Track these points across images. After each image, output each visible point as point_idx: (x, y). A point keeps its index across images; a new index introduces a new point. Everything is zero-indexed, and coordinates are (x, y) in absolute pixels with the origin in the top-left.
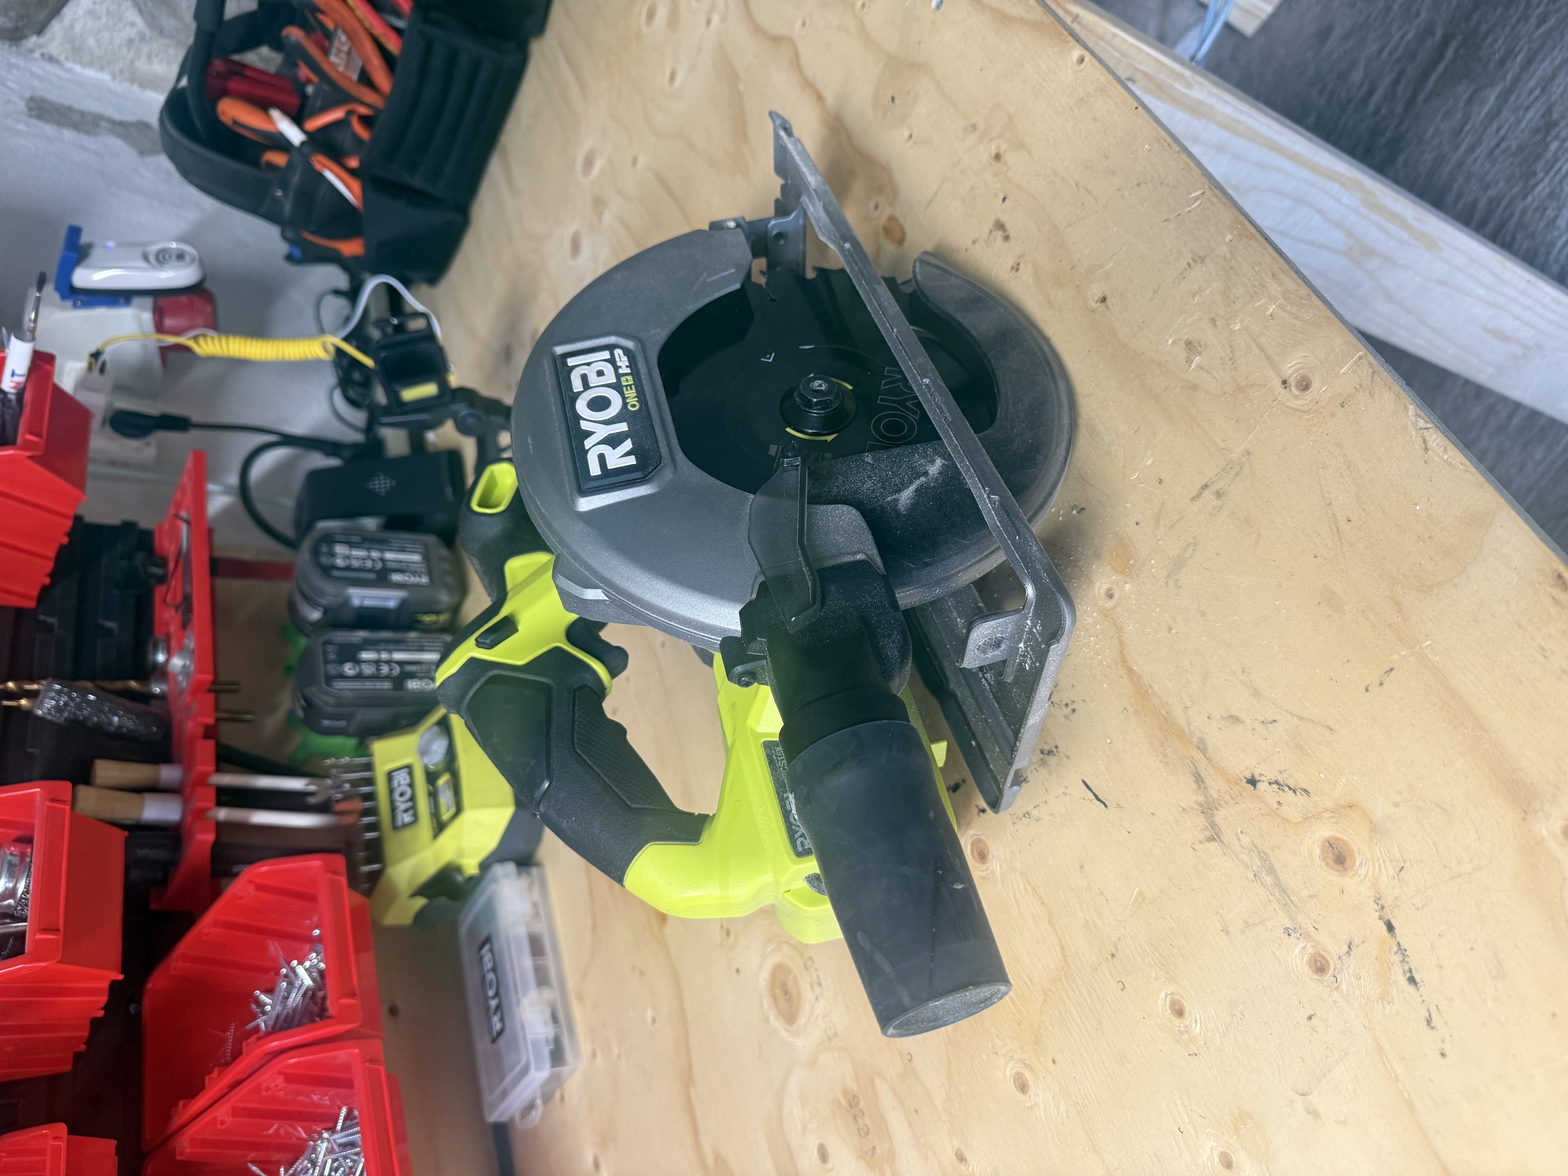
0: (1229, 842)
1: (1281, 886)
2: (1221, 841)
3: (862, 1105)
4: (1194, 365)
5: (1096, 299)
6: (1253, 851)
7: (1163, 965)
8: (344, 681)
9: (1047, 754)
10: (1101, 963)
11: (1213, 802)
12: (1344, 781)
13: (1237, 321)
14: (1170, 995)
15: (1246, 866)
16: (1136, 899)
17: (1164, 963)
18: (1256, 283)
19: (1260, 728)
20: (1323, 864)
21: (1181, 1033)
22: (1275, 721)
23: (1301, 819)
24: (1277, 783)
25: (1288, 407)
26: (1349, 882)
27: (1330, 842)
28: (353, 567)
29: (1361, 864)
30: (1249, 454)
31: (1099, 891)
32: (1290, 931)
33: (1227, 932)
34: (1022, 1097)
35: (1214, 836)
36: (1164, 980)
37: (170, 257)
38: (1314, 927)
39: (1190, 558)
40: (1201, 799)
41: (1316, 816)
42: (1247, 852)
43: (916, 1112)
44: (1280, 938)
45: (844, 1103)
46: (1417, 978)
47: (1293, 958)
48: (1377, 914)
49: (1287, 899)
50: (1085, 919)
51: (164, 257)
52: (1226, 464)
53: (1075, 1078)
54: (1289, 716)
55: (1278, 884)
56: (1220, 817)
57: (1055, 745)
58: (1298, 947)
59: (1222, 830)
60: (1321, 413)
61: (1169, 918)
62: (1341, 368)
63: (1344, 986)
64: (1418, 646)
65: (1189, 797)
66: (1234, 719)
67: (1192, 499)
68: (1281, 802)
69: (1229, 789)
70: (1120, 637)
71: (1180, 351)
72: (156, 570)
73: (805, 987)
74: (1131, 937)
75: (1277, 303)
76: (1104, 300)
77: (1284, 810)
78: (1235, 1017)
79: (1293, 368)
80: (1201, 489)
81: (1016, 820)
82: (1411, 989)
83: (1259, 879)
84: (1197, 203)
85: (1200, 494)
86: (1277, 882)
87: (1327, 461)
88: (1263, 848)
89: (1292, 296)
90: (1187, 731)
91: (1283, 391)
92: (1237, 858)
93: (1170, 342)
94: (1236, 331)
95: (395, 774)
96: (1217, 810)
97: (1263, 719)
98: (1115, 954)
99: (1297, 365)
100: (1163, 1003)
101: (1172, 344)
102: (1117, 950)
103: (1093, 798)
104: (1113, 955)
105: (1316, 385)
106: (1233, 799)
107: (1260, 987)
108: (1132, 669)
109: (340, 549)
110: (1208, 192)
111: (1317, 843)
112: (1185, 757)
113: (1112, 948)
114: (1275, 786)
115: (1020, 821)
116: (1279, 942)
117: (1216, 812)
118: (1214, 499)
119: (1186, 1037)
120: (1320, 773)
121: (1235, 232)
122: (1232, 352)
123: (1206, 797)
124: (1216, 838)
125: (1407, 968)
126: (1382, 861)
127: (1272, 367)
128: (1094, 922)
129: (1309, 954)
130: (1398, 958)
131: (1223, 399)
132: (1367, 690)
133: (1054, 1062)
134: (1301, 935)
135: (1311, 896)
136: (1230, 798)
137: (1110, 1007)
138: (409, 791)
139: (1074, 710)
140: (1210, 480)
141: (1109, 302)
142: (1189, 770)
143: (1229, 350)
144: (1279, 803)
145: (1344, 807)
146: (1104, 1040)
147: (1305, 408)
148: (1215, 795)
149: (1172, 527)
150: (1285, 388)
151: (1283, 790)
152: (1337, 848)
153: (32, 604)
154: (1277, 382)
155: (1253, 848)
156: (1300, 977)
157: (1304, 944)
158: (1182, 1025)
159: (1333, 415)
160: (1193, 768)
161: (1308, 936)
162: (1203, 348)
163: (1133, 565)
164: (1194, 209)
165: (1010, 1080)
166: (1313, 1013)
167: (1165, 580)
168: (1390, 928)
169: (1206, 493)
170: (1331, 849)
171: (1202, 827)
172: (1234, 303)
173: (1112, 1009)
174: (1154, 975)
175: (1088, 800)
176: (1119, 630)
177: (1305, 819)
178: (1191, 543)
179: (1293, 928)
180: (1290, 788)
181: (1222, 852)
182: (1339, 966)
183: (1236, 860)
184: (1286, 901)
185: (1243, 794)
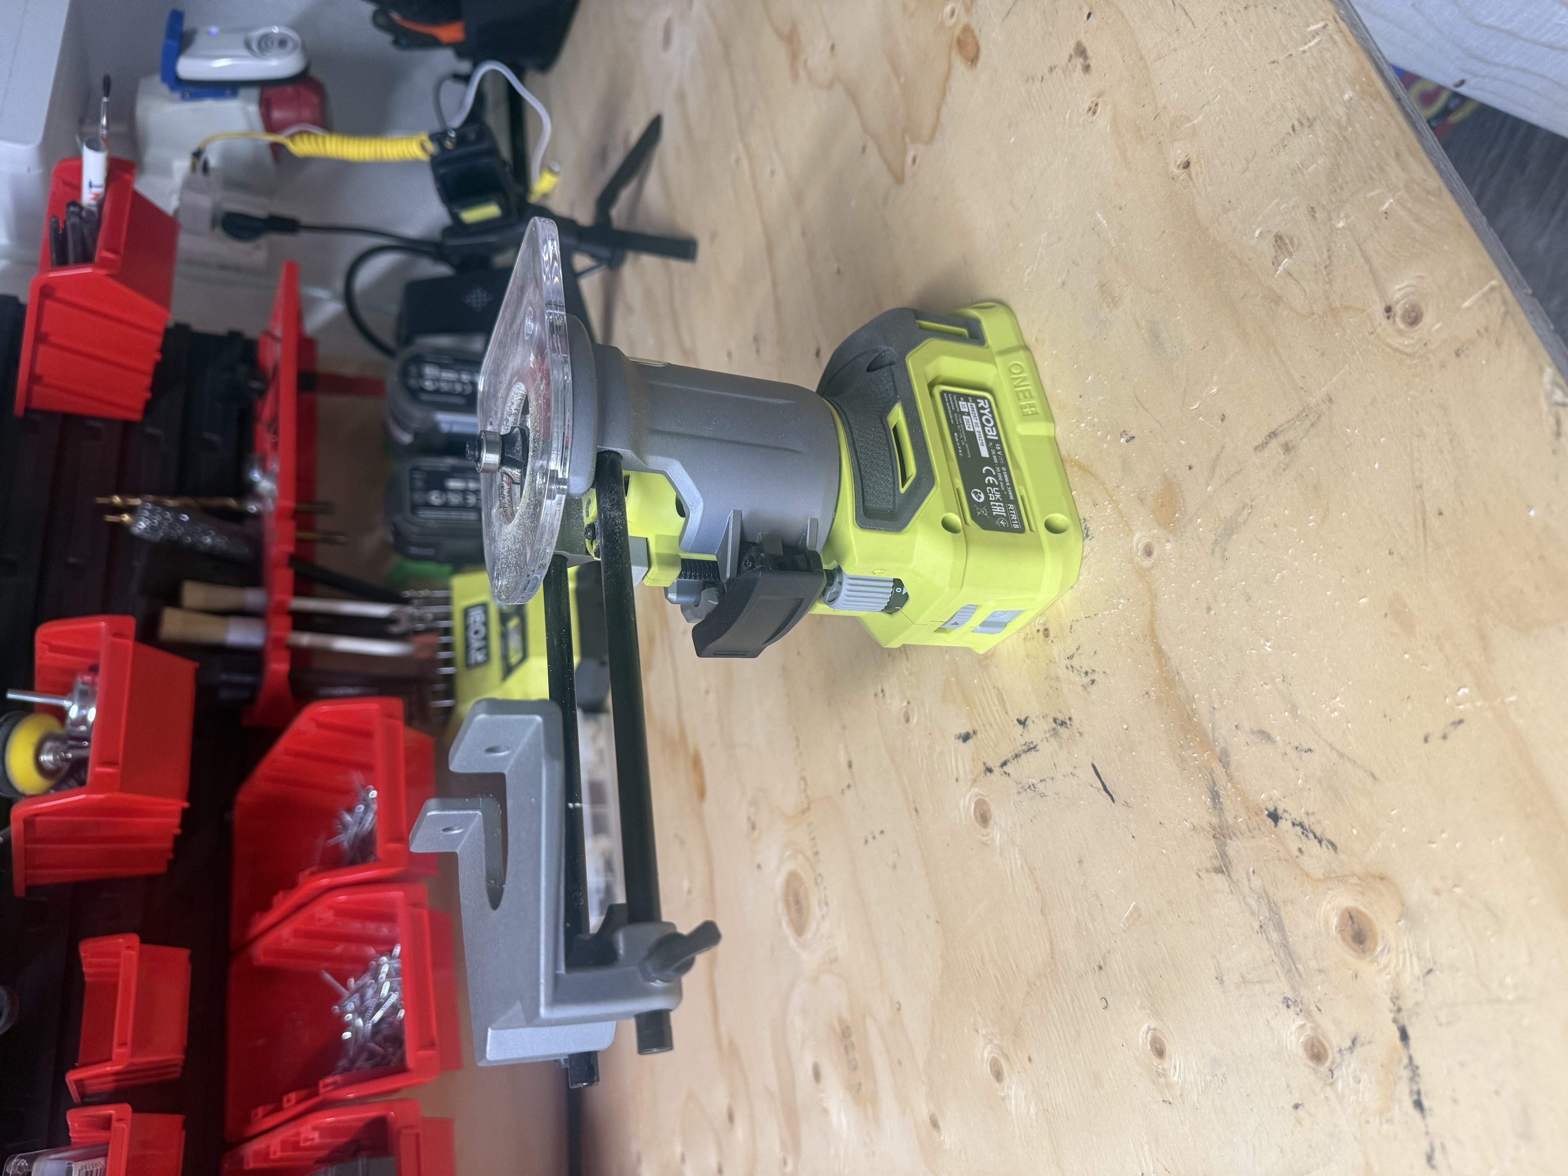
0: (1238, 880)
1: (1287, 948)
2: (1229, 876)
3: (854, 1039)
4: (1281, 268)
5: (1178, 163)
6: (1262, 898)
7: (1150, 995)
8: (429, 509)
9: (1059, 724)
10: (1088, 972)
11: (1227, 828)
12: (1379, 845)
13: (1342, 215)
14: (1152, 1030)
15: (1253, 914)
16: (1131, 914)
17: (1152, 994)
18: (1374, 164)
19: (1293, 754)
20: (1339, 937)
21: (1159, 1074)
22: (1310, 750)
23: (1322, 877)
24: (1301, 825)
25: (1389, 345)
26: (1365, 967)
27: (1352, 914)
28: (443, 390)
29: (1383, 951)
30: (1330, 400)
31: (1094, 893)
32: (1290, 1003)
33: (1222, 982)
34: (996, 1085)
35: (1223, 868)
36: (1149, 1011)
37: (272, 43)
38: (1317, 1007)
39: (1244, 524)
40: (1215, 821)
41: (1340, 879)
42: (1256, 897)
43: (900, 1063)
44: (1278, 1007)
45: (838, 1030)
46: (1426, 1103)
47: (1288, 1034)
48: (1391, 1016)
49: (1292, 964)
50: (1077, 918)
51: (266, 44)
52: (1301, 409)
53: (1048, 1084)
54: (1328, 748)
55: (1285, 944)
56: (1233, 847)
57: (1069, 716)
58: (1296, 1024)
59: (1233, 864)
60: (1428, 359)
61: (1163, 945)
62: (1464, 300)
63: (1340, 1085)
64: (1499, 699)
65: (1203, 815)
66: (1264, 735)
67: (1256, 448)
68: (1303, 850)
69: (1247, 818)
70: (1153, 606)
71: (1268, 248)
72: (259, 384)
73: (814, 902)
74: (1121, 954)
75: (1396, 196)
76: (1187, 165)
77: (1306, 862)
78: (1216, 1078)
79: (1403, 291)
80: (1268, 438)
81: (1021, 790)
82: (1416, 1114)
83: (1265, 932)
84: (1316, 41)
85: (1267, 443)
86: (1284, 942)
87: (1425, 427)
88: (1275, 897)
89: (1416, 188)
90: (1211, 736)
91: (1384, 322)
92: (1244, 900)
93: (1257, 233)
94: (1339, 229)
95: (471, 610)
96: (1231, 839)
97: (1297, 744)
98: (1103, 967)
99: (1408, 289)
100: (1144, 1036)
101: (1259, 236)
102: (1105, 963)
103: (1101, 787)
104: (1100, 968)
105: (1428, 319)
106: (1249, 830)
107: (1248, 1054)
108: (1161, 648)
109: (430, 371)
110: (1331, 26)
111: (1336, 911)
112: (1204, 767)
113: (1101, 960)
114: (1299, 830)
115: (1024, 793)
116: (1276, 1011)
117: (1229, 841)
118: (1281, 452)
119: (1162, 1080)
120: (1353, 828)
121: (1357, 87)
122: (1329, 257)
123: (1221, 821)
124: (1225, 870)
125: (1415, 1088)
126: (1407, 955)
127: (1377, 285)
128: (1086, 925)
129: (1307, 1035)
130: (1406, 1074)
131: (1309, 320)
132: (1426, 740)
133: (1030, 1060)
134: (1301, 1011)
135: (1320, 971)
136: (1246, 829)
137: (1091, 1022)
138: (482, 629)
139: (1093, 681)
140: (1280, 427)
141: (1193, 169)
142: (1207, 783)
143: (1325, 255)
144: (1300, 850)
145: (1374, 877)
146: (1080, 1054)
147: (1409, 350)
148: (1231, 821)
149: (1227, 481)
150: (1388, 318)
151: (1307, 836)
152: (1358, 923)
153: (139, 417)
154: (1379, 309)
155: (1263, 895)
156: (1292, 1057)
157: (1303, 1022)
158: (1160, 1067)
159: (1443, 366)
160: (1211, 783)
161: (1308, 1015)
162: (1295, 249)
163: (1178, 520)
164: (1310, 48)
165: (986, 1063)
166: (1300, 1103)
167: (1212, 547)
168: (1404, 1036)
169: (1273, 444)
170: (1350, 922)
171: (1211, 854)
172: (1342, 188)
173: (1092, 1025)
174: (1139, 1003)
175: (1096, 788)
176: (1154, 596)
177: (1327, 878)
178: (1247, 505)
179: (1294, 1000)
180: (1315, 837)
181: (1229, 890)
182: (1338, 1060)
183: (1242, 902)
184: (1291, 967)
185: (1262, 828)
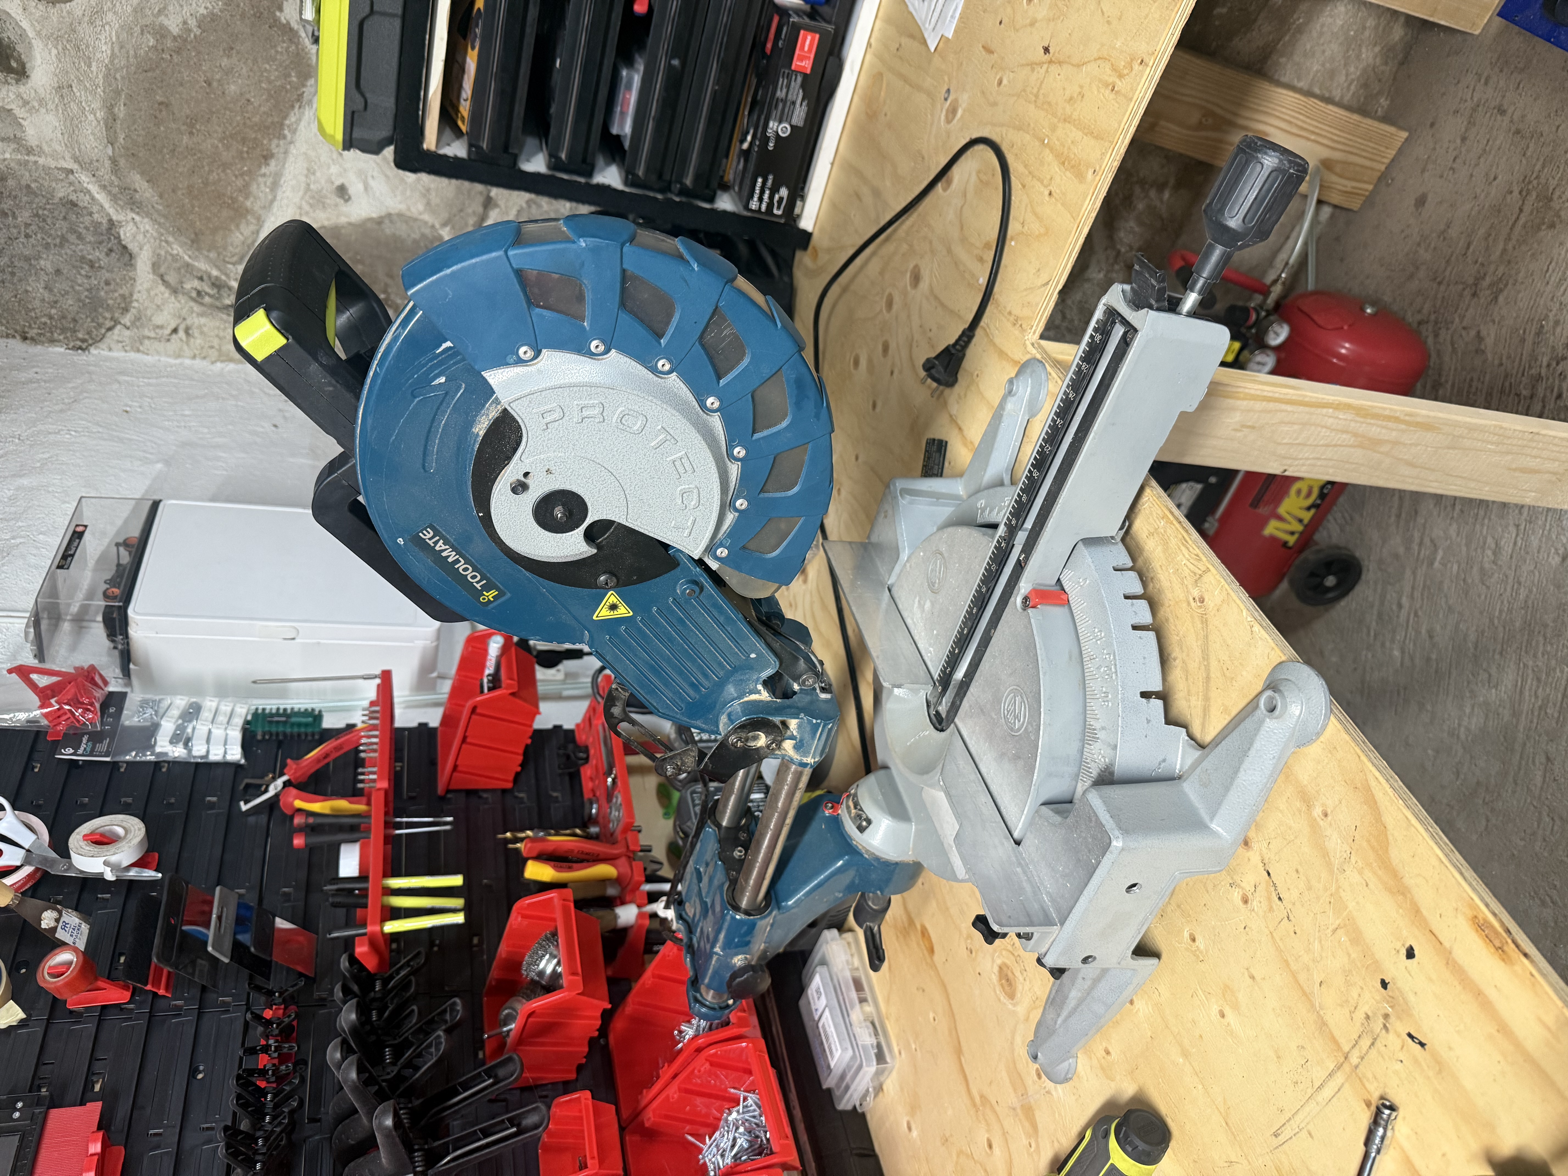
14: (1189, 931)
21: (1196, 950)
26: (1250, 854)
32: (1232, 885)
36: (1186, 924)
38: (1241, 881)
44: (1229, 890)
46: (1282, 897)
47: (1235, 899)
48: (1263, 868)
58: (1236, 893)
63: (1255, 908)
72: (582, 755)
73: (1018, 974)
82: (1279, 903)
100: (1187, 936)
107: (1224, 917)
116: (1229, 892)
119: (1198, 952)
125: (1277, 893)
126: (1261, 841)
129: (1241, 895)
130: (1273, 888)
135: (1237, 865)
153: (509, 785)
156: (1239, 908)
157: (1238, 890)
158: (1195, 946)
161: (1239, 886)
166: (1245, 925)
168: (1269, 874)
182: (1252, 898)
